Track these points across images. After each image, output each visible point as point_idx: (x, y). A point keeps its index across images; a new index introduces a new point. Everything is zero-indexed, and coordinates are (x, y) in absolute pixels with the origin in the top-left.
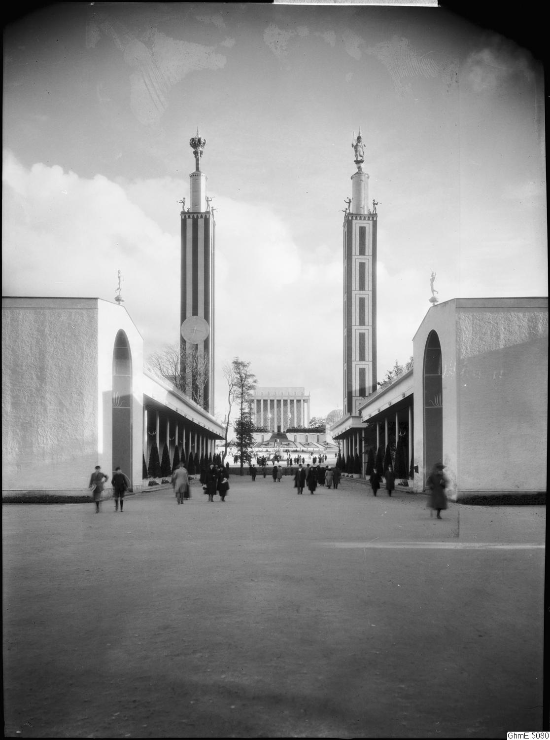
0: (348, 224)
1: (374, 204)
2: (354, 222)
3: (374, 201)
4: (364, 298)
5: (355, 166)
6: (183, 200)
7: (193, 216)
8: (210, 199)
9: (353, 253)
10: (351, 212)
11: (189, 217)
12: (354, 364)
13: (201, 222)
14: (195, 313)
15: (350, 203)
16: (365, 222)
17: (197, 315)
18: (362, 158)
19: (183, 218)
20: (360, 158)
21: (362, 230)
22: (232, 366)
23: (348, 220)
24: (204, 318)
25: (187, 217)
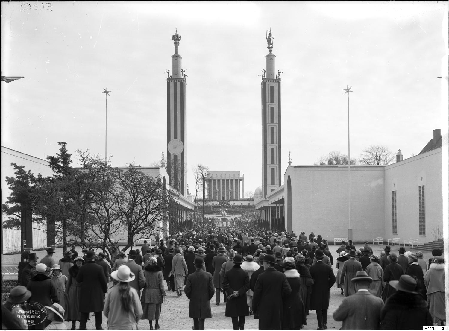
0: (264, 84)
1: (279, 73)
2: (267, 83)
3: (279, 71)
4: (274, 128)
5: (268, 50)
6: (168, 71)
7: (174, 81)
8: (183, 71)
9: (267, 102)
10: (266, 77)
11: (172, 81)
12: (268, 166)
13: (179, 84)
14: (176, 137)
15: (265, 72)
16: (274, 83)
17: (177, 138)
18: (271, 45)
19: (168, 82)
20: (271, 46)
21: (272, 88)
22: (198, 169)
23: (264, 82)
24: (181, 140)
25: (171, 81)
